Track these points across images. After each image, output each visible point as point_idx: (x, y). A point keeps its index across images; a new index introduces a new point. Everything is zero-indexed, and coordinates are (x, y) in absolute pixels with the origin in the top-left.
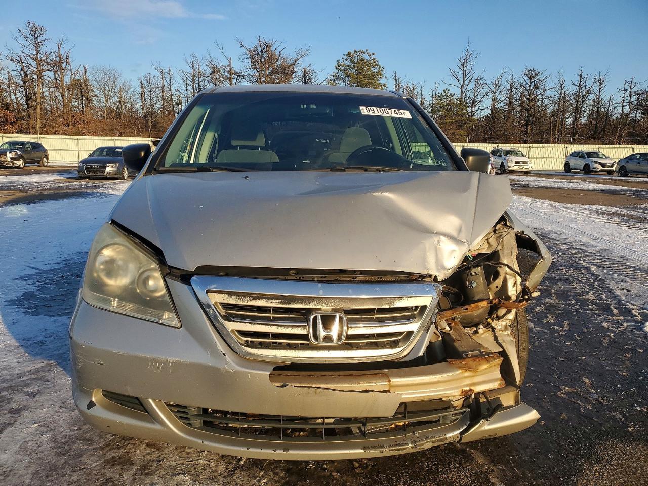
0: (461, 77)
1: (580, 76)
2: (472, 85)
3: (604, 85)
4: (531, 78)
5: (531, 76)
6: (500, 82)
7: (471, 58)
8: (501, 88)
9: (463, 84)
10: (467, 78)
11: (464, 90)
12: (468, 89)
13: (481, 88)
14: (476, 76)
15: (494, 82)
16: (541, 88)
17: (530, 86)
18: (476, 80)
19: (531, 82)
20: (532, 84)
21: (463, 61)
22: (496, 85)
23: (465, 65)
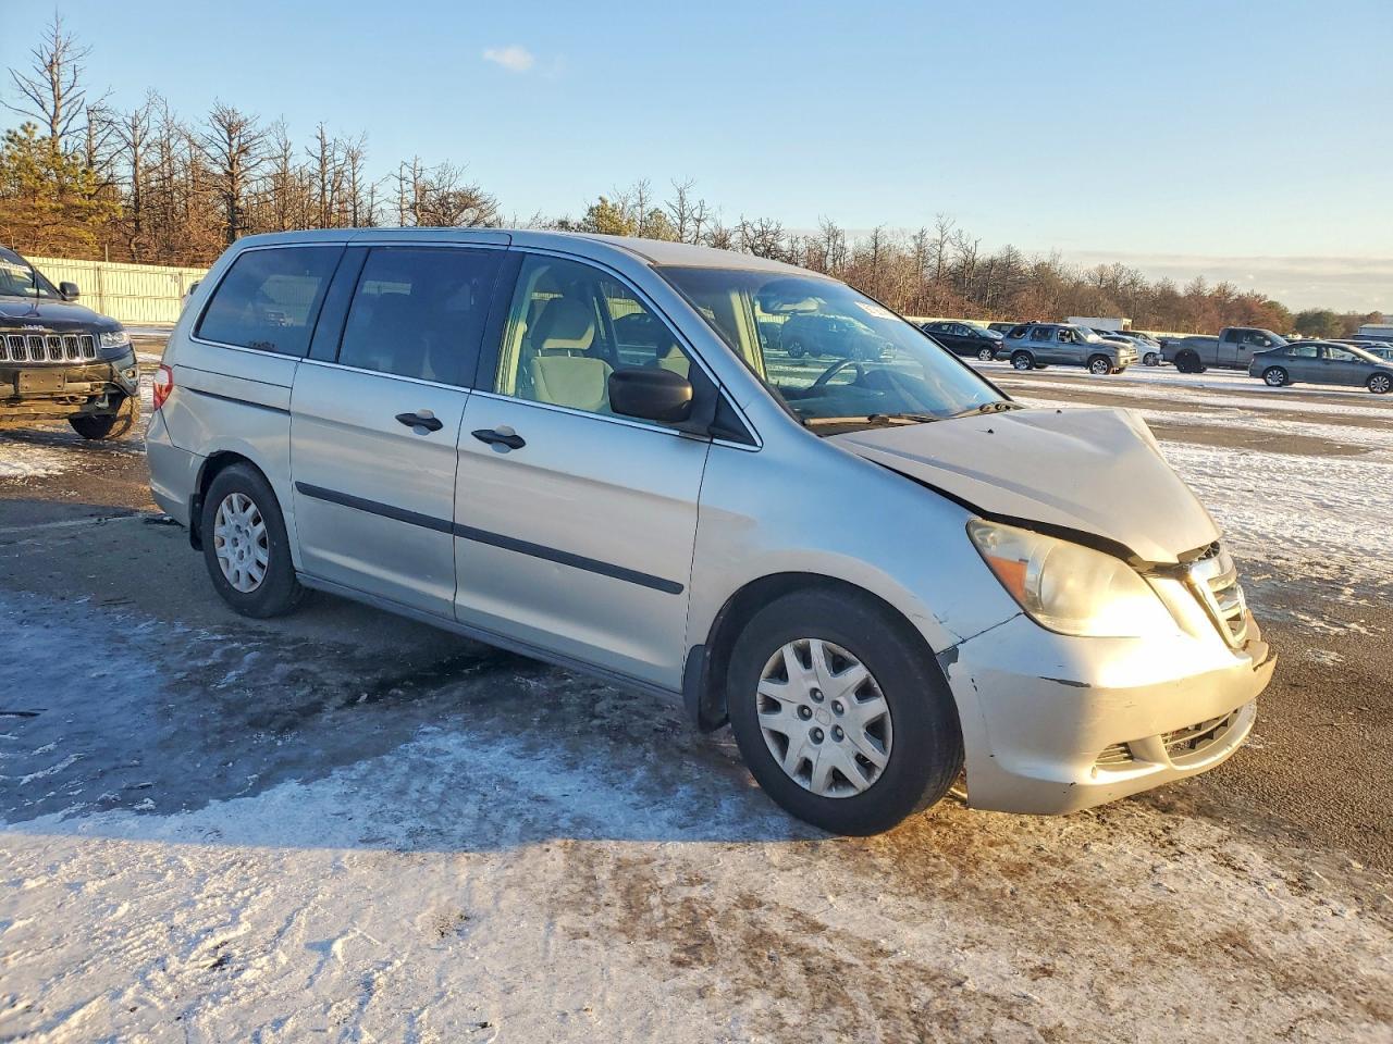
0: (48, 96)
1: (322, 139)
2: (81, 120)
3: (359, 162)
4: (231, 129)
5: (230, 125)
6: (144, 123)
7: (68, 56)
8: (148, 139)
9: (56, 116)
10: (63, 101)
11: (59, 129)
12: (70, 129)
13: (107, 131)
14: (90, 101)
15: (129, 122)
16: (253, 153)
17: (230, 145)
18: (90, 111)
19: (231, 139)
20: (235, 143)
21: (47, 59)
22: (135, 128)
23: (55, 70)
